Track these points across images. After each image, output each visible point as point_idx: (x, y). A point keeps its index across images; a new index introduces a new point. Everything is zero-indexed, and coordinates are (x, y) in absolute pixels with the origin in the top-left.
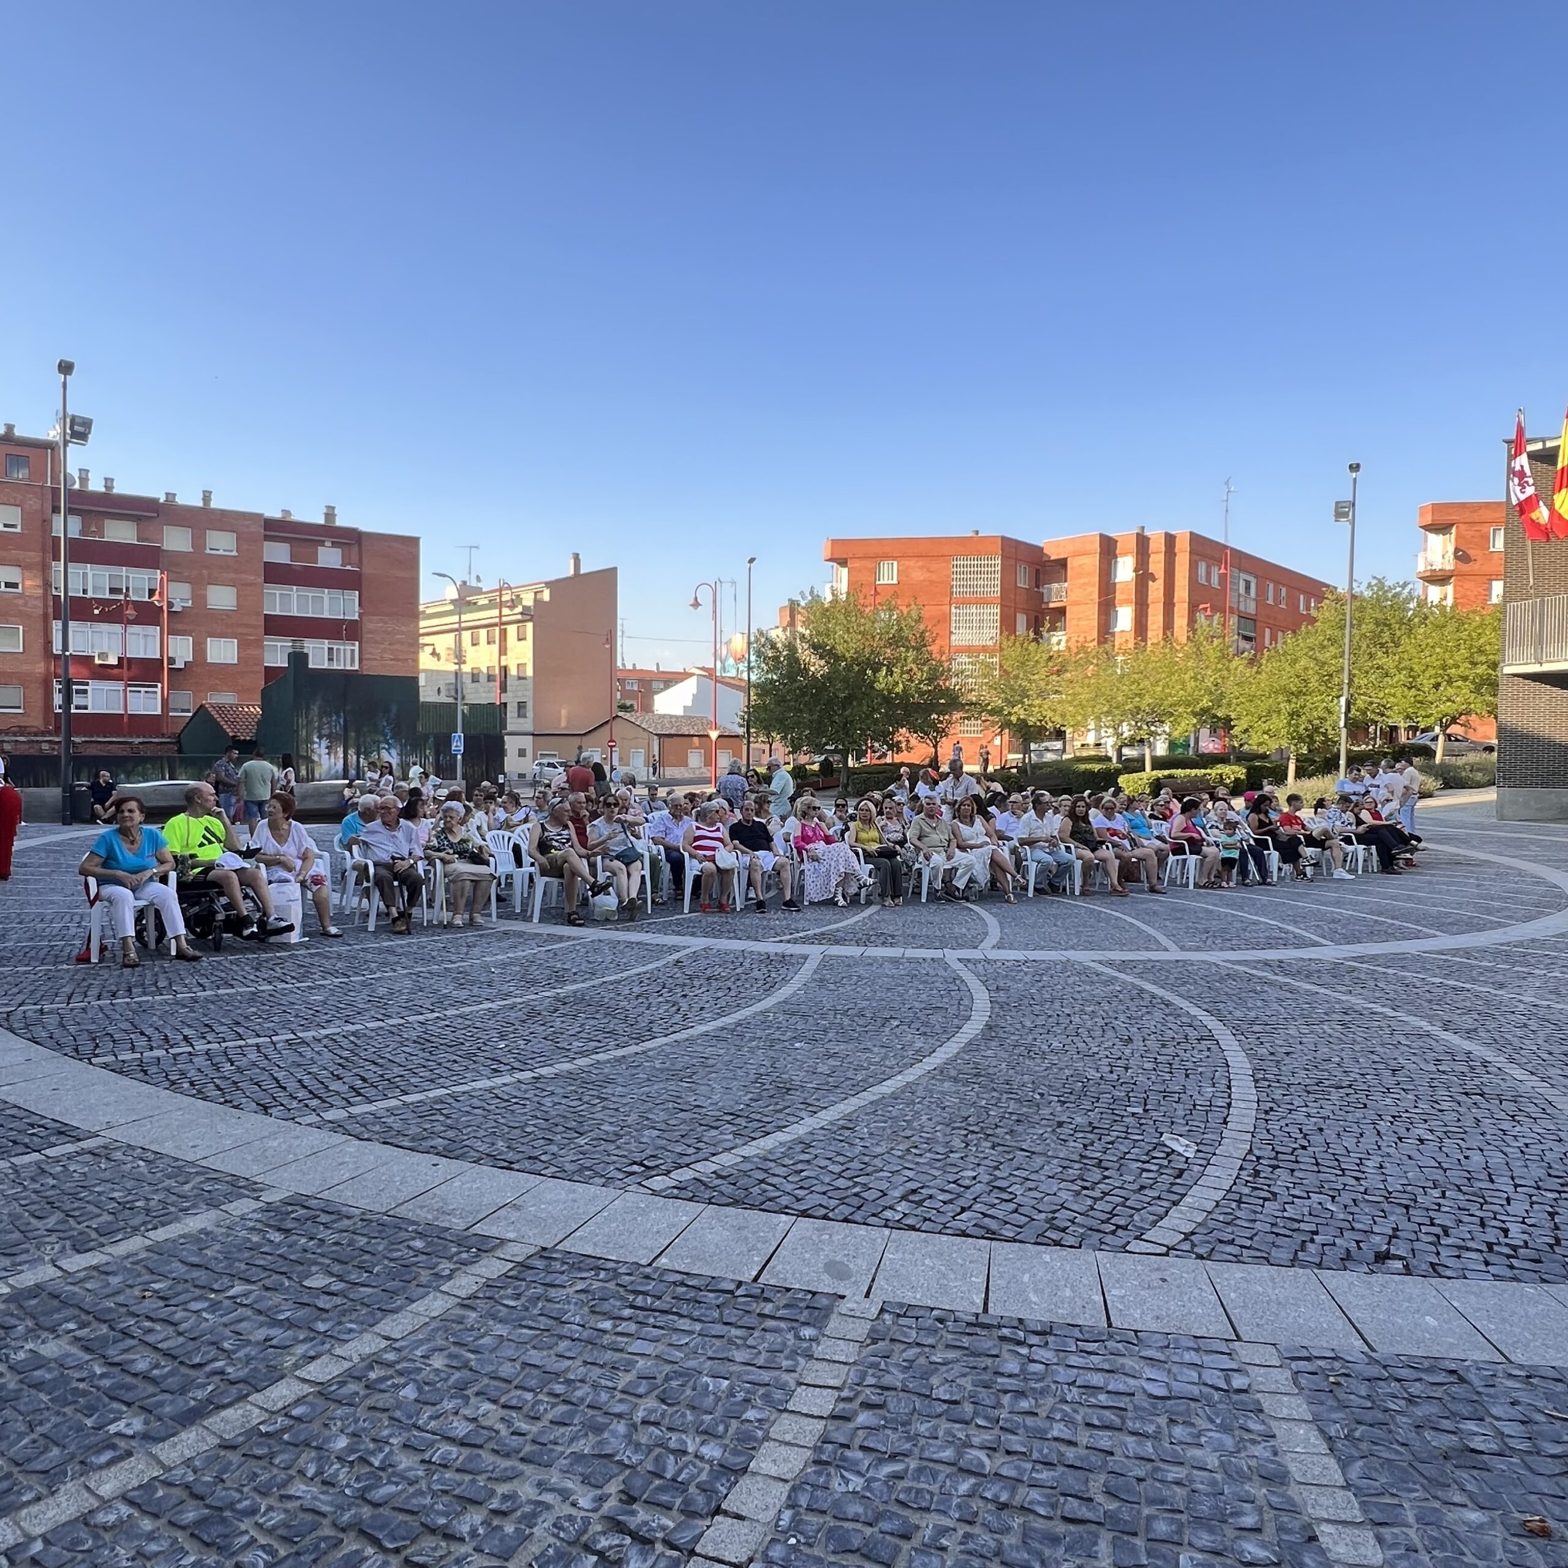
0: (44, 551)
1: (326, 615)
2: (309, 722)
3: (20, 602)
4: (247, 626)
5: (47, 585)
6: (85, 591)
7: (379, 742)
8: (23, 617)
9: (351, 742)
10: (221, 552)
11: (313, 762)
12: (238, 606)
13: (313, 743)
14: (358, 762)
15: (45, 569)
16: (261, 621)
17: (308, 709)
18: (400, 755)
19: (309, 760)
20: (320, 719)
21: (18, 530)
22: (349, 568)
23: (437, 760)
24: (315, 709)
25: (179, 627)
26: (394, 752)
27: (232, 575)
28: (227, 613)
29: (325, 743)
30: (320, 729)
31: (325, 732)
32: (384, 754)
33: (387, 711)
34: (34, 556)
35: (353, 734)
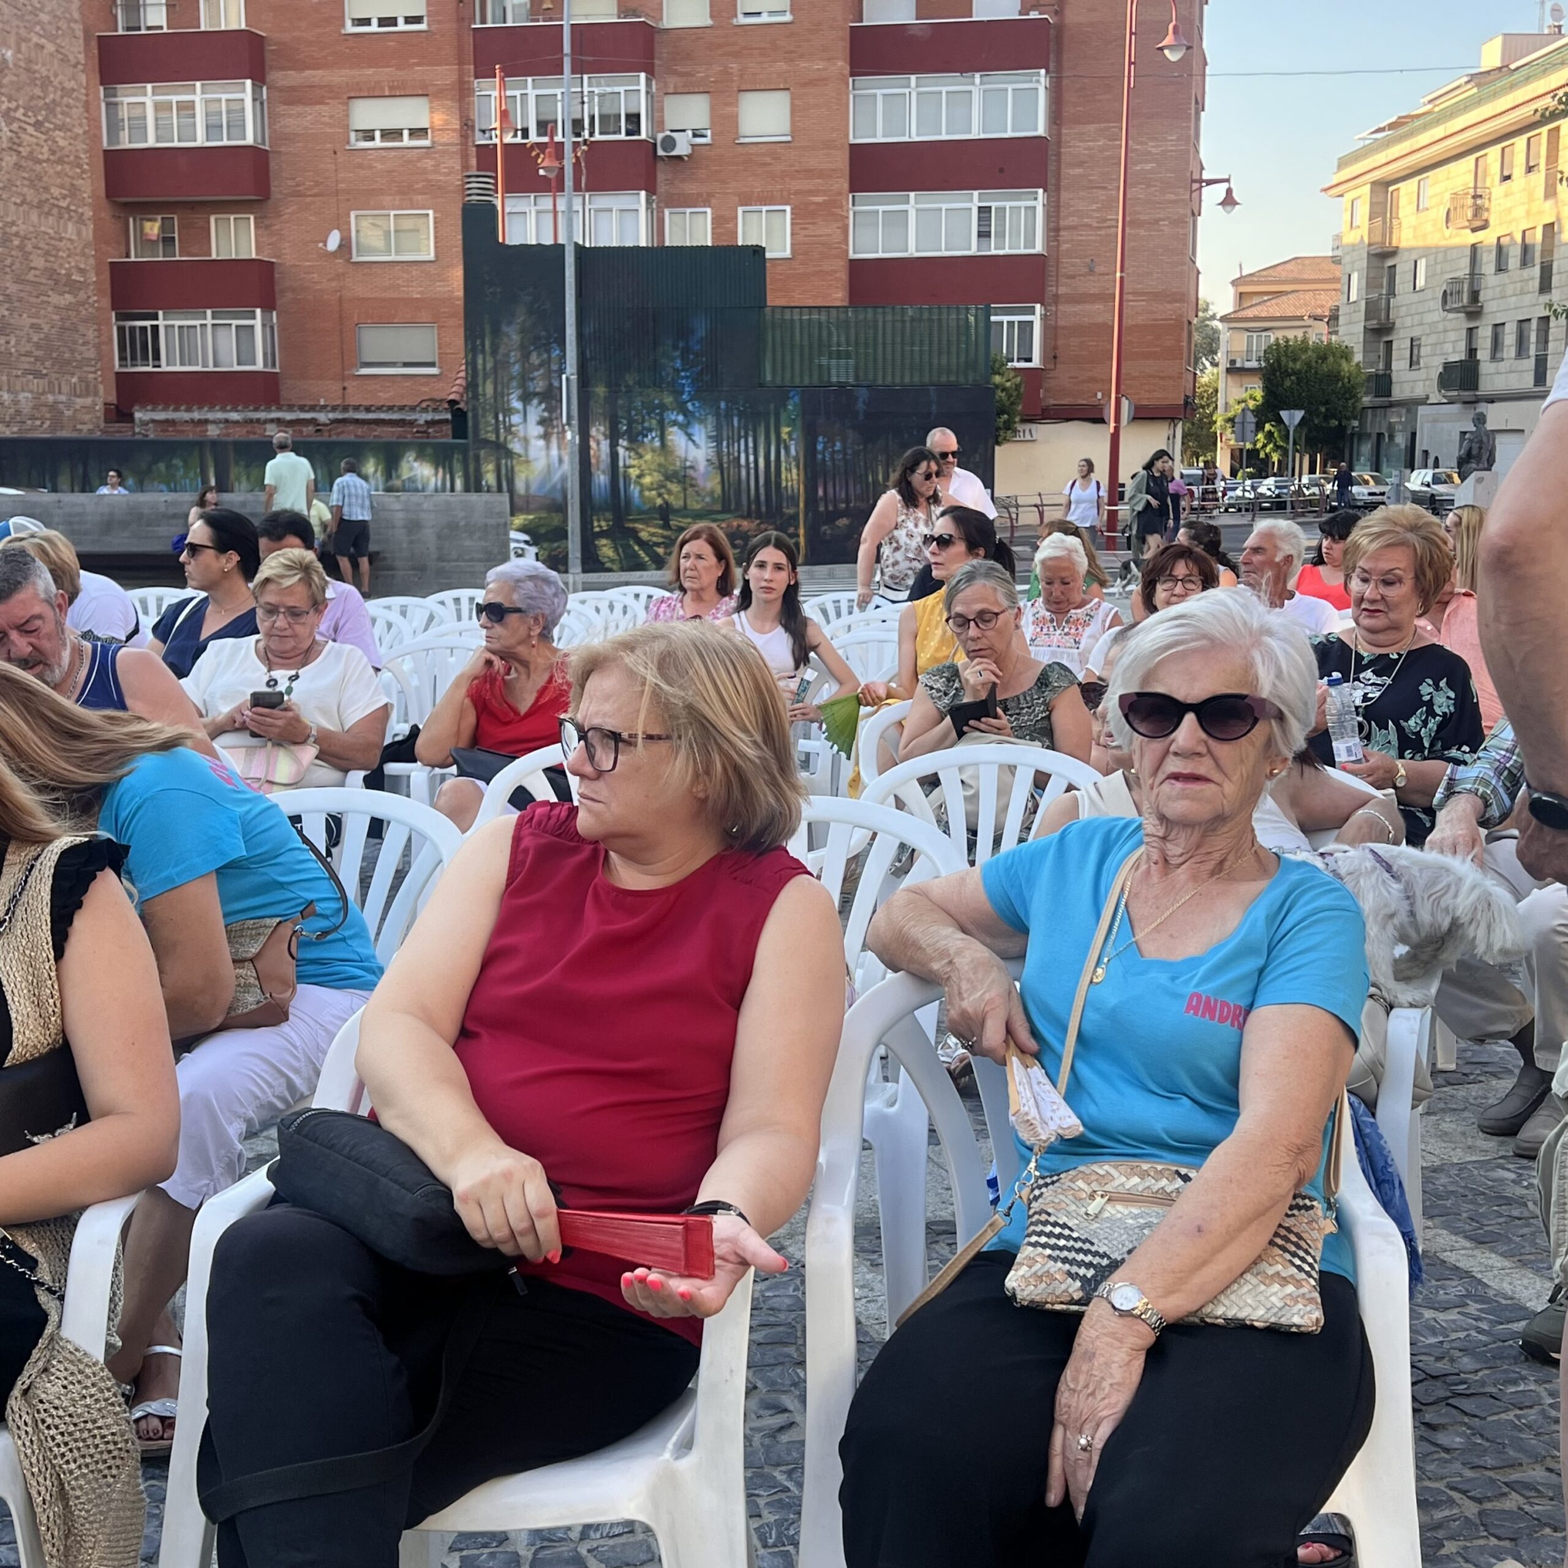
0: (461, 63)
1: (976, 133)
2: (501, 365)
3: (429, 163)
4: (810, 173)
5: (467, 126)
6: (525, 133)
7: (663, 408)
8: (434, 191)
9: (596, 408)
10: (765, 19)
11: (510, 454)
12: (794, 132)
13: (509, 411)
14: (614, 456)
15: (463, 93)
16: (841, 161)
17: (496, 332)
18: (717, 439)
19: (501, 450)
20: (526, 356)
21: (423, 27)
22: (1034, 15)
23: (810, 451)
24: (513, 335)
25: (690, 188)
26: (700, 433)
27: (782, 66)
28: (773, 149)
29: (536, 411)
30: (524, 379)
31: (539, 386)
32: (676, 437)
33: (683, 332)
34: (445, 74)
35: (601, 390)
